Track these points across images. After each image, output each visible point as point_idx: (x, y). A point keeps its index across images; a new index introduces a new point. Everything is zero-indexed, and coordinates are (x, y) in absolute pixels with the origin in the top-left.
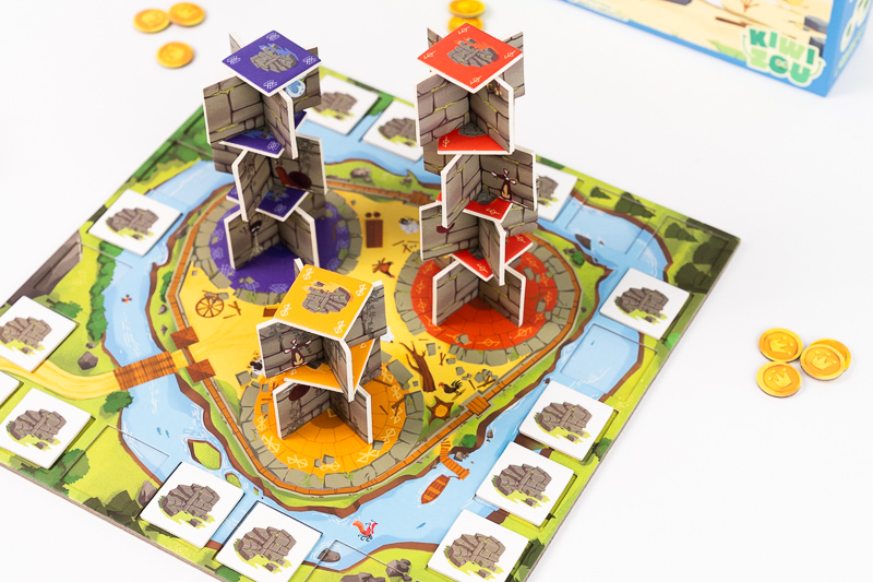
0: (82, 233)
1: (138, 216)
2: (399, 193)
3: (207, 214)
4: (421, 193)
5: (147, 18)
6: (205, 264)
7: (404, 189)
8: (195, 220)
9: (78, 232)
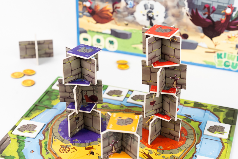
0: (9, 134)
1: (29, 126)
2: (120, 110)
3: (54, 123)
4: (128, 109)
5: (15, 74)
6: (59, 137)
7: (121, 109)
8: (50, 126)
9: (7, 134)
